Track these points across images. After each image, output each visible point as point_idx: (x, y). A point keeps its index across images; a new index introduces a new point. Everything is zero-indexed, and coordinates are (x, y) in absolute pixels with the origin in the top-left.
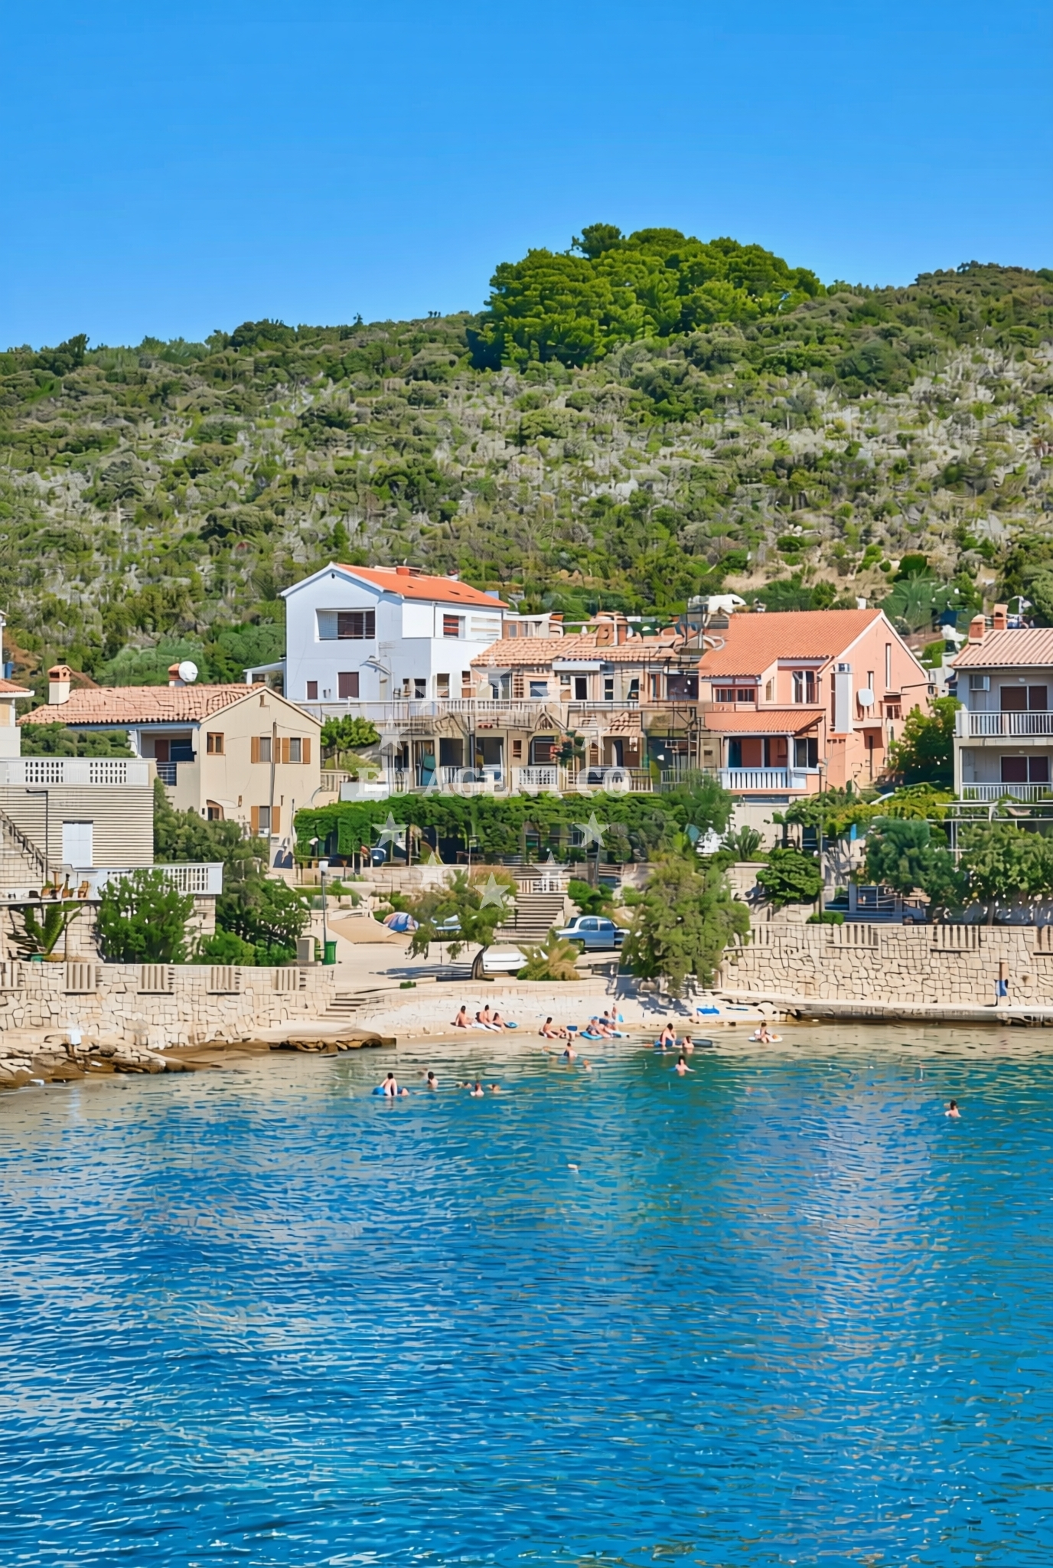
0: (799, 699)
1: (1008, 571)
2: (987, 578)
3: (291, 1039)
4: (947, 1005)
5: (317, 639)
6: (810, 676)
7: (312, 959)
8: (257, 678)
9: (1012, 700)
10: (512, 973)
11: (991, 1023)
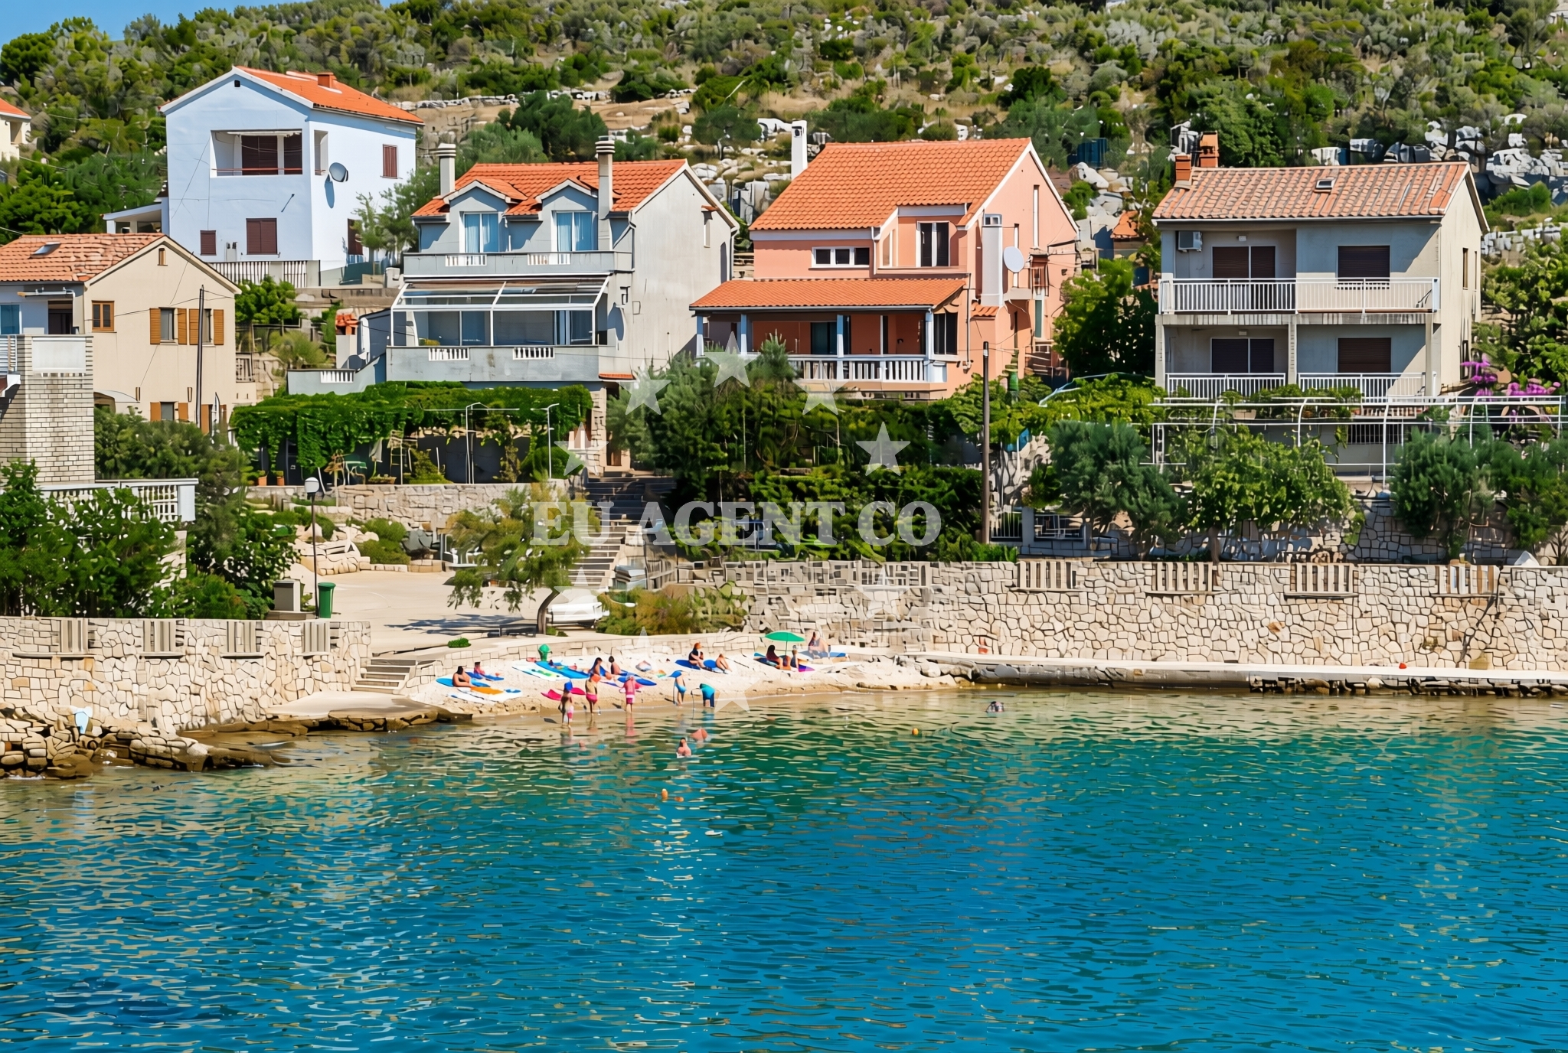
0: (926, 261)
1: (1163, 93)
2: (1132, 100)
3: (337, 715)
4: (1174, 664)
5: (214, 174)
6: (943, 229)
7: (297, 609)
8: (122, 227)
9: (1227, 264)
10: (586, 625)
11: (1234, 687)
